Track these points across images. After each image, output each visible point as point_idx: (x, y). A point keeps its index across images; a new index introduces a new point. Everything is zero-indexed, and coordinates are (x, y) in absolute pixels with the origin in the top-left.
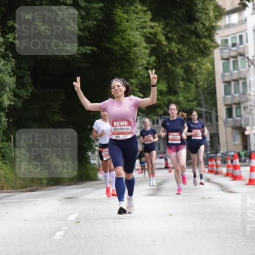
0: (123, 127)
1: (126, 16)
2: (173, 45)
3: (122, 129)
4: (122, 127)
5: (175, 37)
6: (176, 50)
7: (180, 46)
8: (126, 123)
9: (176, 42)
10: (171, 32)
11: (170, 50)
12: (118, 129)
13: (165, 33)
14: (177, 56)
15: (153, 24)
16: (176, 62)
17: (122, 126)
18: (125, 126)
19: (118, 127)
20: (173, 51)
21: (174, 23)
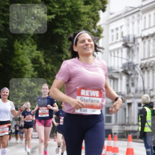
0: (94, 99)
1: (21, 46)
2: (49, 65)
3: (92, 101)
4: (91, 98)
5: (50, 60)
6: (50, 69)
7: (53, 66)
8: (97, 93)
9: (50, 64)
10: (48, 57)
11: (46, 68)
12: (87, 101)
13: (44, 57)
14: (51, 72)
15: (37, 52)
16: (50, 75)
17: (93, 97)
18: (95, 97)
19: (87, 98)
20: (48, 69)
21: (50, 52)
